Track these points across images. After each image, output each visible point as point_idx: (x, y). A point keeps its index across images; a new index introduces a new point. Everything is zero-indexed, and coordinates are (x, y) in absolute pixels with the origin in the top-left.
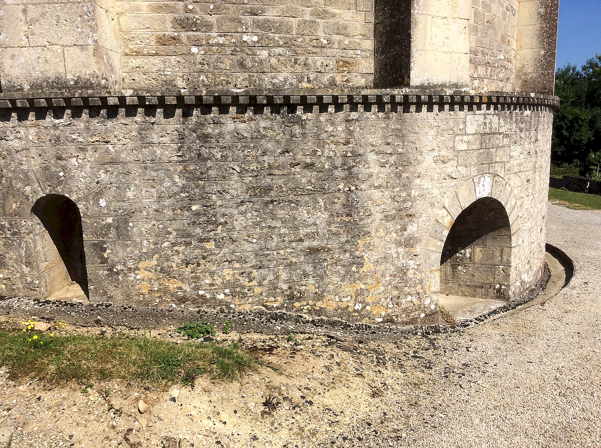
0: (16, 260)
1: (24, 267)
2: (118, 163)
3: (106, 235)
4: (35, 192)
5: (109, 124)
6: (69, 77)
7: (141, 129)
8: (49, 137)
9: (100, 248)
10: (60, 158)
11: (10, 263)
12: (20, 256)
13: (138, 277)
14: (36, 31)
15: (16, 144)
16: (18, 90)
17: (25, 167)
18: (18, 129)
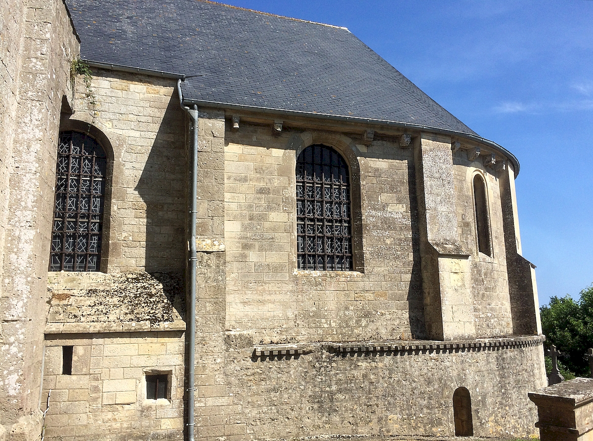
0: (447, 420)
1: (450, 424)
2: (481, 371)
3: (479, 405)
4: (455, 386)
5: (478, 354)
6: (466, 335)
7: (487, 356)
8: (460, 361)
9: (477, 412)
10: (463, 370)
11: (444, 422)
12: (448, 418)
13: (489, 425)
14: (456, 316)
15: (448, 364)
16: (449, 340)
17: (451, 375)
18: (449, 357)
